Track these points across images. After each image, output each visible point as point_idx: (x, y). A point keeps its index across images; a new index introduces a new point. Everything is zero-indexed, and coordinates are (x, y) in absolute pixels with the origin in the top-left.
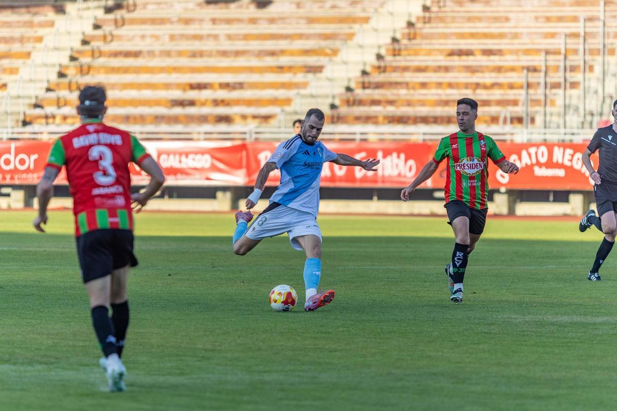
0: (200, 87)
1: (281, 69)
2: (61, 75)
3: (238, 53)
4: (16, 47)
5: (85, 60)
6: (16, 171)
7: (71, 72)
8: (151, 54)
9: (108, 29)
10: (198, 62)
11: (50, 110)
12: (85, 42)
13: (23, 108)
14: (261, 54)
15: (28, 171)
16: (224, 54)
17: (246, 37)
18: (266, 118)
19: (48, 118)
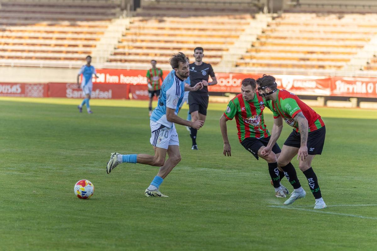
0: (312, 53)
1: (346, 46)
2: (253, 46)
3: (328, 39)
4: (233, 33)
5: (263, 40)
6: (232, 86)
7: (257, 45)
8: (291, 38)
9: (273, 27)
10: (311, 42)
11: (247, 60)
12: (263, 32)
13: (236, 60)
14: (338, 40)
15: (237, 86)
16: (322, 39)
17: (333, 32)
18: (339, 67)
19: (246, 64)
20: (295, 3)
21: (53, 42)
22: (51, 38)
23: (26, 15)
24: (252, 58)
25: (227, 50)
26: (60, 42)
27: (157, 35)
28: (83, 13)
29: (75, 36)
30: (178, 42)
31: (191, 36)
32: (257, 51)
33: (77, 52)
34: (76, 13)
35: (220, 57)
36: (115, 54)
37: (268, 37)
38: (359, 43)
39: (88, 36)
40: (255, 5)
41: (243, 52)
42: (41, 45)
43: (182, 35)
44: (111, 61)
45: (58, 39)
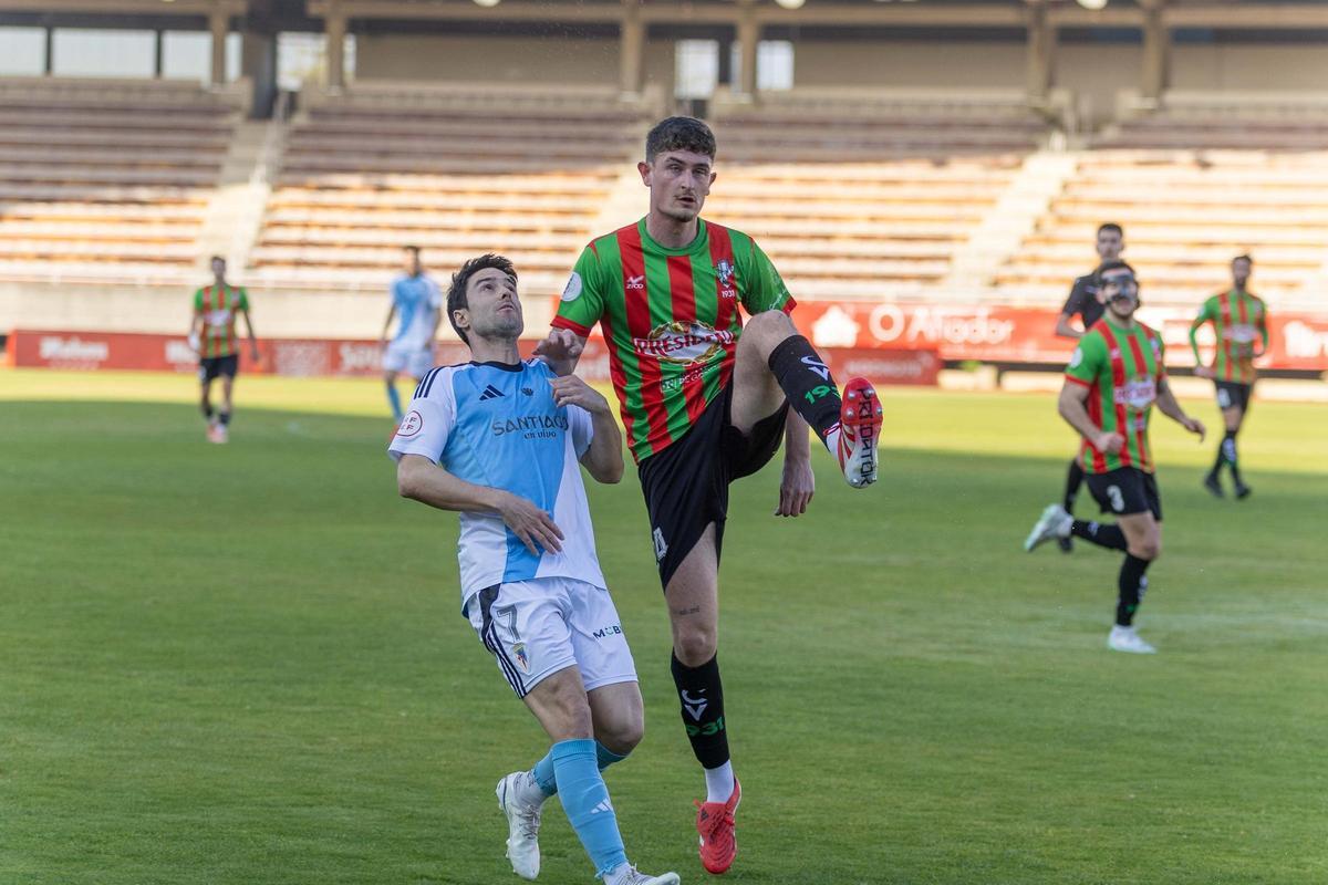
0: (1209, 244)
1: (1307, 226)
2: (1037, 226)
3: (1252, 206)
4: (980, 192)
5: (1064, 210)
6: (984, 345)
7: (1050, 227)
8: (1147, 204)
9: (1090, 172)
10: (1203, 215)
11: (1024, 269)
12: (1065, 186)
13: (993, 268)
14: (1282, 206)
15: (1001, 344)
16: (1238, 206)
17: (1264, 186)
18: (1291, 285)
19: (1021, 279)
20: (1150, 103)
21: (467, 220)
22: (458, 210)
23: (380, 144)
24: (1035, 260)
25: (964, 239)
26: (484, 221)
27: (761, 199)
29: (528, 203)
30: (823, 218)
31: (859, 200)
32: (1049, 241)
33: (534, 249)
34: (526, 138)
35: (946, 259)
37: (1076, 201)
39: (566, 203)
40: (1037, 110)
41: (1010, 247)
42: (431, 229)
43: (833, 199)
45: (479, 211)
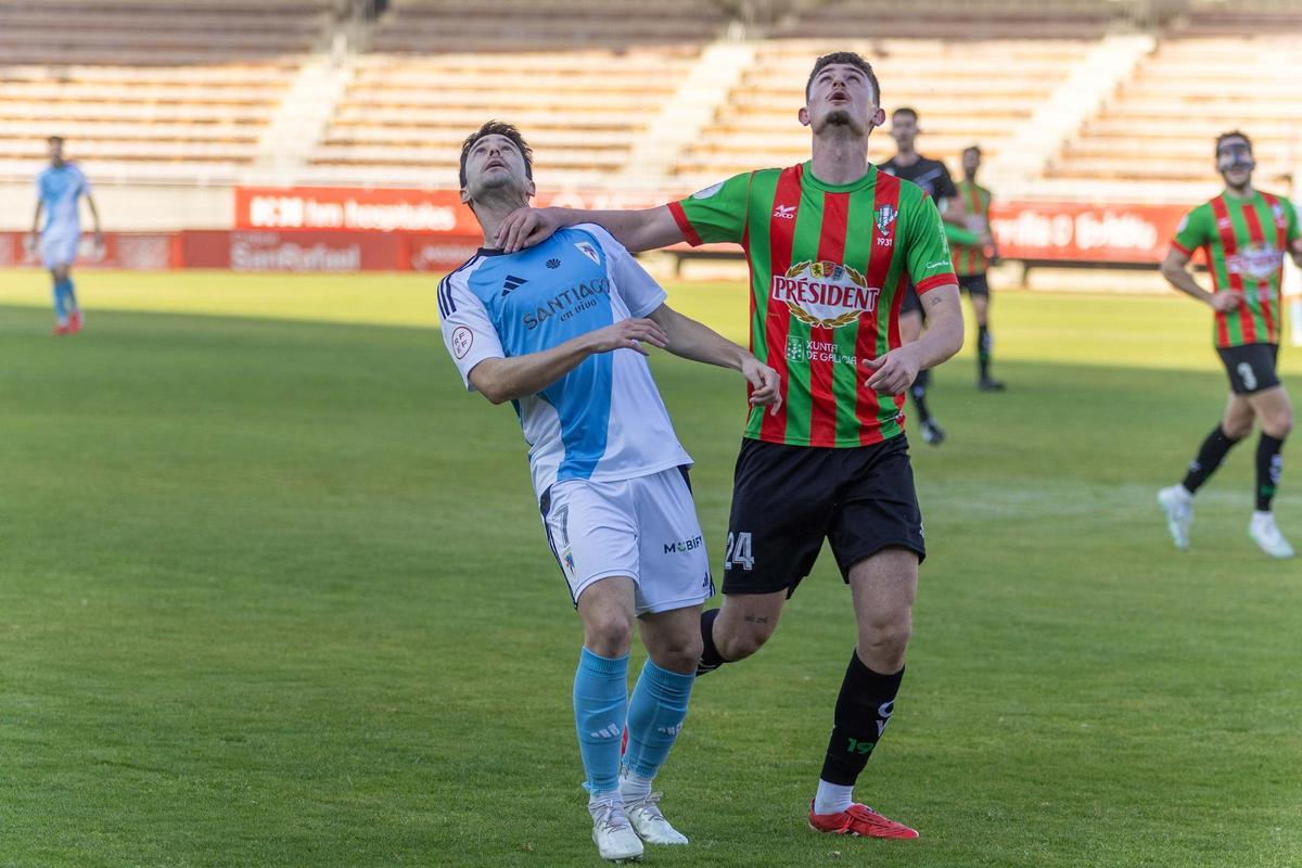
2: (717, 116)
4: (658, 82)
5: (743, 99)
7: (728, 117)
9: (768, 62)
11: (701, 158)
12: (745, 75)
13: (671, 156)
14: (959, 96)
17: (943, 75)
19: (700, 168)
21: (149, 112)
22: (140, 102)
23: (62, 36)
24: (714, 149)
25: (644, 128)
26: (167, 112)
27: (442, 89)
28: (229, 30)
29: (211, 94)
32: (728, 130)
34: (209, 30)
35: (626, 148)
36: (329, 143)
37: (754, 91)
38: (1021, 105)
39: (248, 94)
41: (689, 135)
42: (114, 121)
44: (317, 163)
45: (161, 102)
